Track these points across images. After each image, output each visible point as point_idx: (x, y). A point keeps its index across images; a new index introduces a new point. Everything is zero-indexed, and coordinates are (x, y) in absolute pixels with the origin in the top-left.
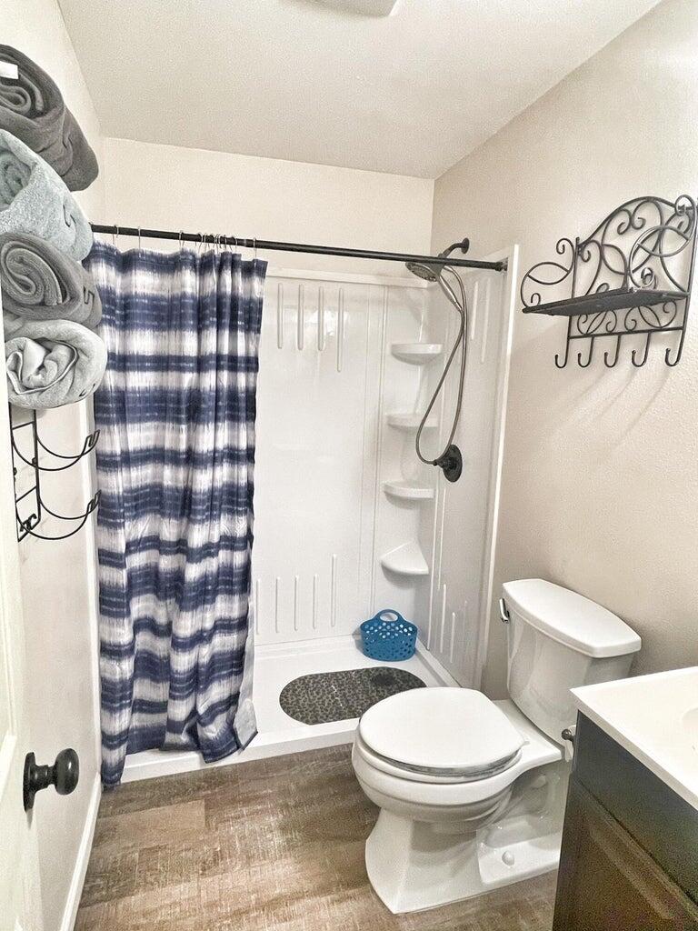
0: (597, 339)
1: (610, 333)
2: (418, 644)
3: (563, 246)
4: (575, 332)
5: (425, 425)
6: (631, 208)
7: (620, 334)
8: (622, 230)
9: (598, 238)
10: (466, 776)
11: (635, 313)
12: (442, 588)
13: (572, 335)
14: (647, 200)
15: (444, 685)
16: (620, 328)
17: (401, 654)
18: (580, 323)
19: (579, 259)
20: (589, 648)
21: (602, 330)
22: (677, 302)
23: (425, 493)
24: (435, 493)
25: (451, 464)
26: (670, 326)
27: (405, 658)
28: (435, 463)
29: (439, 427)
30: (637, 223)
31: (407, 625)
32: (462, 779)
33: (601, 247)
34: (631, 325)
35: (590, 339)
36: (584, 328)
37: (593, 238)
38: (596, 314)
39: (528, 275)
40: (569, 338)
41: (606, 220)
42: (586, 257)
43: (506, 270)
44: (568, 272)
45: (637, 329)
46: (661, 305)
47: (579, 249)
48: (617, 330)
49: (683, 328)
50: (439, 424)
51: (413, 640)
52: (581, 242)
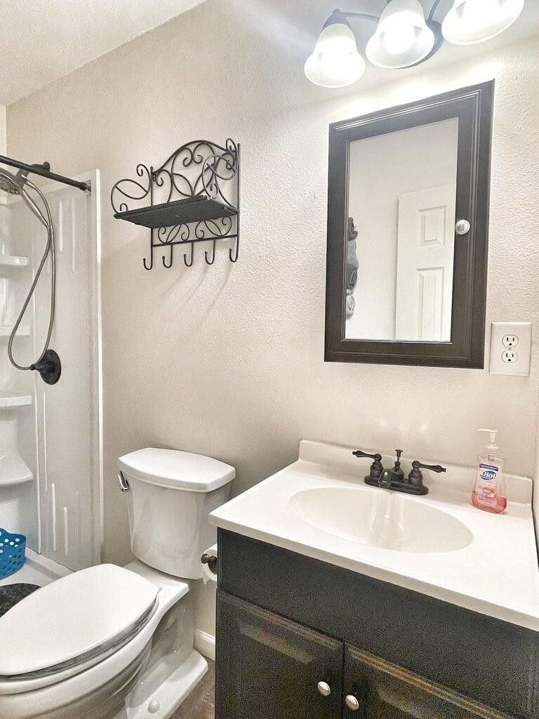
0: (175, 246)
1: (185, 241)
2: (29, 553)
3: (142, 170)
4: (157, 242)
5: (17, 333)
6: (192, 148)
7: (192, 242)
8: (186, 163)
9: (168, 168)
10: (113, 646)
11: (202, 226)
12: (50, 488)
13: (155, 243)
14: (202, 143)
15: (58, 577)
16: (192, 237)
17: (10, 568)
18: (161, 233)
19: (154, 184)
20: (202, 486)
21: (178, 239)
22: (231, 217)
23: (24, 400)
24: (33, 399)
25: (50, 367)
26: (228, 235)
27: (14, 571)
28: (33, 368)
29: (32, 334)
30: (197, 159)
31: (12, 537)
32: (111, 651)
33: (172, 175)
34: (200, 235)
35: (170, 246)
36: (164, 238)
37: (164, 168)
38: (172, 227)
39: (116, 186)
40: (153, 246)
41: (174, 155)
42: (160, 183)
43: (90, 190)
44: (147, 192)
45: (204, 237)
46: (220, 219)
47: (154, 175)
48: (190, 239)
49: (237, 236)
50: (32, 332)
51: (22, 550)
52: (154, 171)
